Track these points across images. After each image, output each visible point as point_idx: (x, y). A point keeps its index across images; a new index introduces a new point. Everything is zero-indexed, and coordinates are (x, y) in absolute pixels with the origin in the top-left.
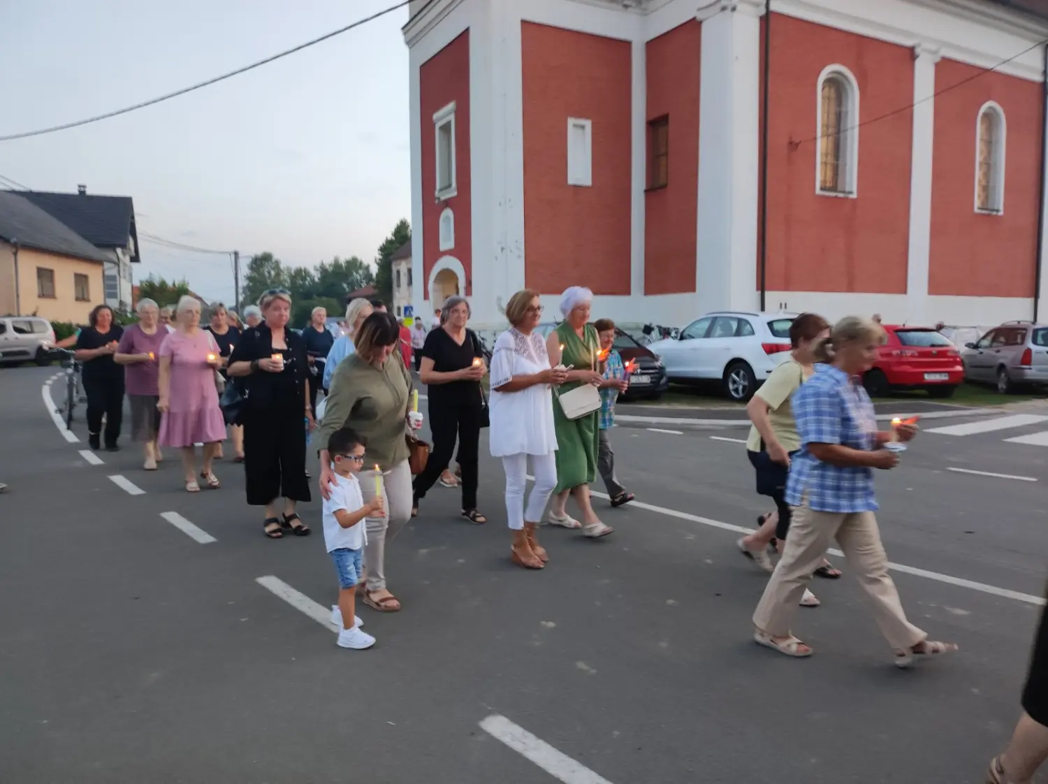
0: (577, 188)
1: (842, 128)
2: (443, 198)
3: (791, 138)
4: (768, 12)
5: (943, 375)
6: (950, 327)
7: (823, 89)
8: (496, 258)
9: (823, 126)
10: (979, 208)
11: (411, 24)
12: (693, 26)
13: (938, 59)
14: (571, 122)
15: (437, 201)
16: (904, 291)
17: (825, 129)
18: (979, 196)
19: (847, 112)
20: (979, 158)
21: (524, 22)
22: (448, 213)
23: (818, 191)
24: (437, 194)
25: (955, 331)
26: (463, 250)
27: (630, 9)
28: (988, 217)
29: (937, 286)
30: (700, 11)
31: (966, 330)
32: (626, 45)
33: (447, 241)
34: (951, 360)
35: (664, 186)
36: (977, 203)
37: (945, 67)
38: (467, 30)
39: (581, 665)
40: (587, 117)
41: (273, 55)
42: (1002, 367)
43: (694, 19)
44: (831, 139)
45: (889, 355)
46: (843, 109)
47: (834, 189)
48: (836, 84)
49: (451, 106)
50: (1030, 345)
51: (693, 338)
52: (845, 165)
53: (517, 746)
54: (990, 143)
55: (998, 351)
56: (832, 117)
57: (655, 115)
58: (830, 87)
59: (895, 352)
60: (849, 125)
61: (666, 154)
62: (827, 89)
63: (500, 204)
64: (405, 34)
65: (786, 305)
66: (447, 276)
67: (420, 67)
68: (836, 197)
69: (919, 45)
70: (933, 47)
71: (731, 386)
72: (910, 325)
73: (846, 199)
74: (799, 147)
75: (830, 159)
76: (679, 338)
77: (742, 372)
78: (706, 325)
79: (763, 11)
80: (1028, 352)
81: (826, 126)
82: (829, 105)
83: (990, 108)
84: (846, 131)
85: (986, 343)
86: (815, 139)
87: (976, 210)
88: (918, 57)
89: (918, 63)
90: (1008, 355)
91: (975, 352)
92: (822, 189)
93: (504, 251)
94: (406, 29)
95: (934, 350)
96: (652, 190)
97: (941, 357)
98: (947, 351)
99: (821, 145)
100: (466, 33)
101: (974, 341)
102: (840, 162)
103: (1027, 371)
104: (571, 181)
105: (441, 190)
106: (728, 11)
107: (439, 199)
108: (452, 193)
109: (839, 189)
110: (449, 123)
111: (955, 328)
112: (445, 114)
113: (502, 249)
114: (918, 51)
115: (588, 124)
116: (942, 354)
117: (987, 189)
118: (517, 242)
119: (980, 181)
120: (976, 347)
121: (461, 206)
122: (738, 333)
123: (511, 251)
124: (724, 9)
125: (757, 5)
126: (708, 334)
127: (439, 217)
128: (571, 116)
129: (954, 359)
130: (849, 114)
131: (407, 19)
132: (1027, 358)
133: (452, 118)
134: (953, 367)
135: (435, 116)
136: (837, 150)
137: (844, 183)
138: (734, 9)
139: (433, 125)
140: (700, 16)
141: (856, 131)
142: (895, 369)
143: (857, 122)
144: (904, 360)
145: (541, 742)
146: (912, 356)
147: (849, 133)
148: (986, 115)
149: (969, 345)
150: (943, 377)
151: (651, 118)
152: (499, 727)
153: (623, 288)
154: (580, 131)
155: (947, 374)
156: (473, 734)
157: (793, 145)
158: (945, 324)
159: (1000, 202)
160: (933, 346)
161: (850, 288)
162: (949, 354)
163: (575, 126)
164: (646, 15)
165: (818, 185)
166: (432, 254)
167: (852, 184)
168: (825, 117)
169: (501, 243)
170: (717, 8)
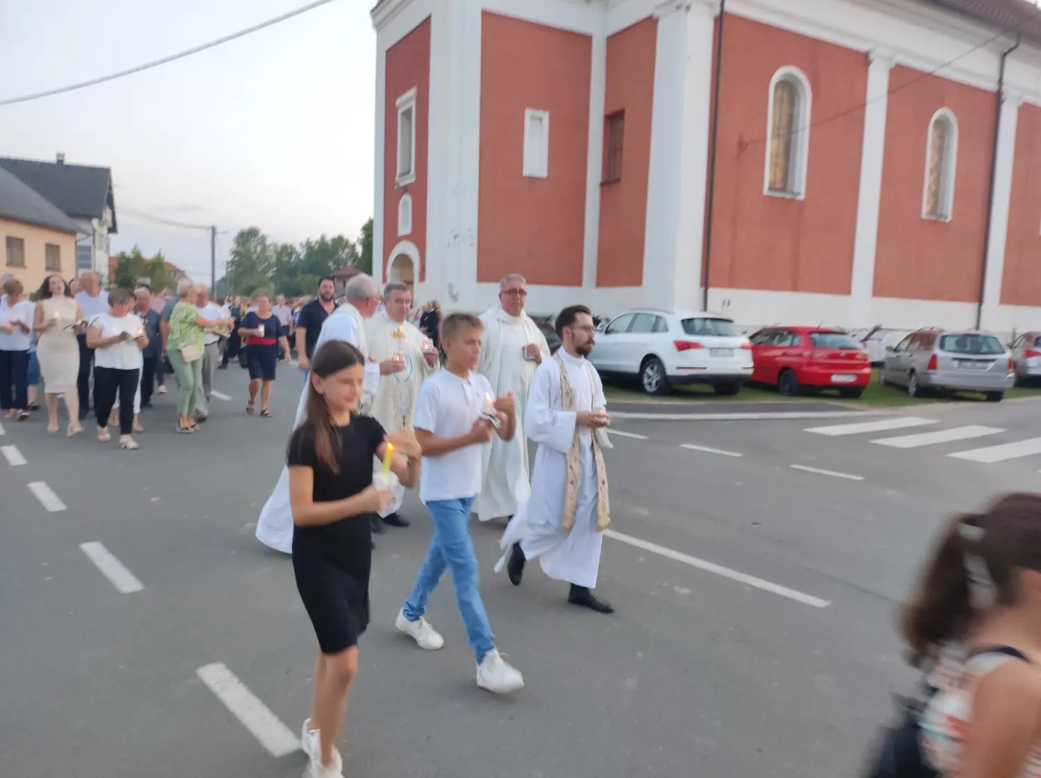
0: (531, 179)
1: (794, 129)
2: (403, 184)
3: (741, 138)
4: (722, 13)
5: (851, 376)
7: (776, 90)
8: (449, 245)
9: (773, 126)
10: (926, 214)
11: (377, 10)
12: (650, 24)
13: (892, 65)
14: (528, 113)
15: (396, 187)
16: (848, 293)
17: (776, 130)
18: (928, 203)
19: (798, 115)
20: (929, 164)
21: (485, 13)
22: (407, 199)
23: (766, 191)
24: (397, 179)
26: (419, 236)
28: (936, 223)
29: (881, 289)
30: (657, 9)
32: (586, 40)
33: (405, 228)
34: (860, 362)
35: (618, 181)
36: (925, 209)
37: (899, 73)
38: (429, 18)
40: (544, 108)
42: (913, 371)
43: (652, 15)
44: (782, 141)
45: (800, 355)
46: (795, 113)
47: (784, 189)
48: (788, 86)
49: (412, 92)
50: (937, 351)
51: (618, 332)
52: (794, 167)
54: (941, 150)
55: (911, 356)
56: (784, 119)
57: (613, 110)
58: (782, 90)
59: (807, 353)
60: (800, 126)
61: (621, 149)
62: (779, 92)
63: (455, 193)
64: (373, 17)
65: (729, 302)
66: (404, 261)
67: (388, 52)
68: (783, 198)
69: (874, 51)
70: (888, 53)
71: (646, 381)
73: (793, 201)
74: (748, 148)
75: (781, 160)
76: (605, 331)
77: (655, 368)
78: (628, 320)
79: (717, 11)
80: (934, 358)
81: (777, 128)
82: (780, 106)
83: (943, 116)
84: (797, 132)
85: (904, 346)
86: (765, 139)
87: (924, 216)
88: (872, 61)
89: (872, 68)
90: (919, 360)
91: (894, 355)
92: (771, 188)
93: (457, 240)
94: (374, 13)
95: (843, 353)
96: (609, 182)
97: (849, 360)
98: (855, 355)
99: (770, 146)
100: (428, 20)
101: (894, 345)
102: (791, 164)
103: (933, 377)
104: (527, 172)
105: (401, 175)
106: (682, 11)
107: (399, 184)
108: (411, 179)
109: (789, 188)
110: (410, 109)
111: (891, 330)
112: (407, 100)
113: (455, 237)
114: (872, 56)
115: (545, 116)
116: (852, 357)
117: (936, 195)
118: (470, 230)
119: (929, 187)
120: (896, 350)
121: (419, 191)
122: (655, 329)
123: (464, 239)
124: (678, 7)
125: (712, 5)
126: (629, 330)
127: (398, 202)
128: (529, 107)
129: (863, 362)
130: (801, 119)
132: (933, 364)
133: (413, 104)
134: (861, 369)
135: (399, 101)
136: (787, 152)
137: (793, 183)
138: (688, 8)
139: (396, 111)
140: (656, 13)
141: (807, 132)
142: (806, 369)
143: (808, 123)
144: (815, 361)
145: (240, 686)
146: (822, 357)
147: (800, 134)
148: (938, 122)
149: (889, 349)
150: (851, 379)
151: (608, 113)
152: (216, 676)
153: (575, 279)
154: (538, 122)
155: (855, 376)
156: (187, 677)
157: (742, 146)
159: (948, 208)
160: (842, 348)
161: (795, 287)
162: (858, 357)
163: (532, 116)
164: (608, 10)
165: (766, 185)
166: (391, 239)
167: (800, 186)
168: (777, 118)
169: (453, 231)
170: (674, 6)
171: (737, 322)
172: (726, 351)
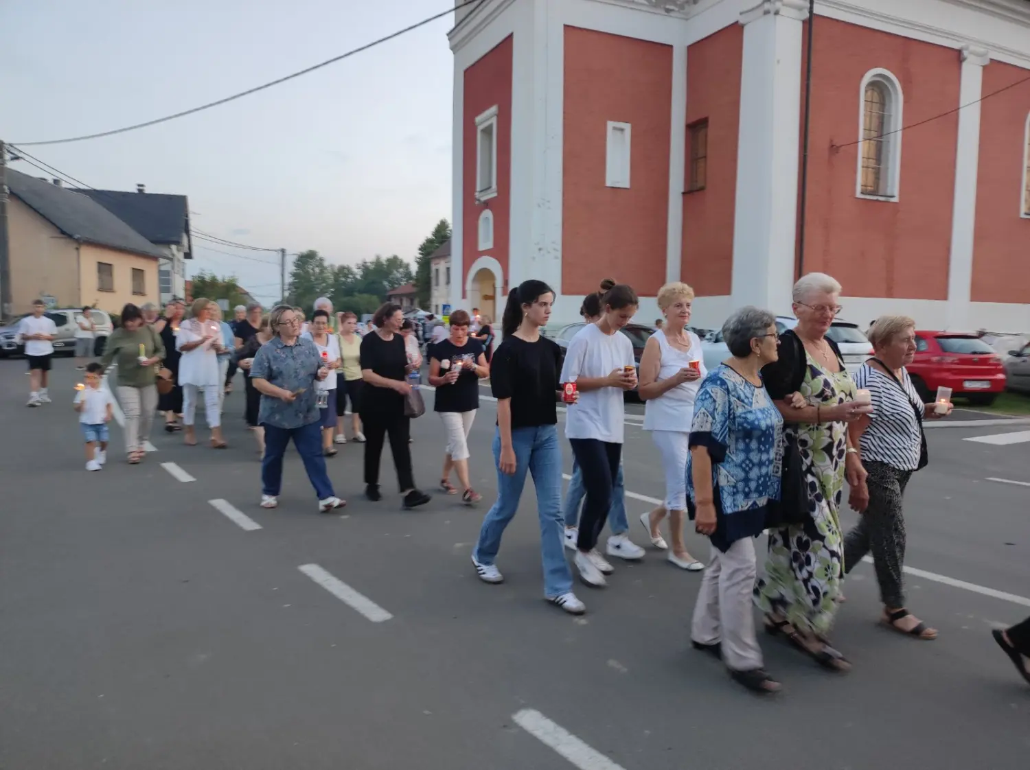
0: (614, 189)
1: (885, 133)
2: (483, 199)
3: (832, 141)
4: (812, 16)
5: (985, 382)
6: (992, 334)
7: (866, 91)
8: (534, 258)
9: (865, 129)
10: (1026, 214)
11: (456, 30)
12: (735, 31)
13: (987, 62)
14: (611, 124)
15: (477, 202)
16: (945, 297)
17: (867, 132)
18: (1026, 201)
19: (890, 116)
20: (1027, 161)
21: (566, 26)
22: (487, 214)
23: (859, 195)
24: (477, 195)
25: (998, 339)
26: (501, 251)
27: (672, 14)
29: (979, 293)
30: (743, 15)
31: (1011, 337)
32: (667, 49)
33: (485, 241)
34: (993, 367)
35: (702, 189)
36: (1024, 207)
37: (993, 69)
38: (510, 37)
39: (612, 663)
40: (626, 121)
41: (324, 61)
43: (737, 22)
44: (873, 143)
45: (929, 361)
46: (885, 113)
47: (875, 192)
48: (879, 87)
49: (494, 109)
52: (887, 169)
53: (548, 740)
56: (875, 122)
57: (694, 119)
58: (873, 89)
59: (935, 359)
60: (892, 130)
61: (705, 157)
62: (869, 93)
63: (539, 206)
64: (449, 39)
66: (485, 275)
67: (466, 71)
68: (877, 200)
69: (967, 49)
70: (981, 50)
72: (950, 331)
73: (887, 202)
74: (840, 151)
75: (872, 163)
76: (714, 340)
79: (808, 15)
81: (868, 129)
82: (871, 108)
84: (888, 134)
85: (1029, 351)
86: (857, 142)
87: (1023, 216)
88: (965, 59)
89: (965, 65)
91: (1018, 360)
92: (862, 193)
93: (542, 252)
94: (450, 36)
95: (976, 357)
96: (690, 192)
97: (982, 364)
98: (989, 359)
99: (863, 149)
100: (510, 38)
101: (1017, 349)
102: (882, 166)
104: (609, 183)
105: (481, 191)
106: (771, 16)
107: (479, 200)
108: (492, 194)
109: (880, 192)
110: (491, 126)
111: (998, 335)
112: (487, 118)
113: (540, 249)
114: (965, 53)
115: (627, 127)
116: (984, 361)
118: (553, 243)
119: (1027, 186)
120: (1018, 355)
121: (501, 207)
123: (549, 252)
124: (767, 12)
125: (800, 9)
127: (477, 219)
128: (611, 120)
129: (996, 367)
130: (893, 119)
131: (453, 26)
133: (494, 121)
134: (993, 375)
135: (478, 119)
136: (879, 154)
137: (886, 186)
138: (777, 13)
139: (476, 128)
140: (741, 21)
141: (899, 134)
142: (935, 375)
143: (900, 126)
144: (945, 367)
145: (573, 738)
146: (952, 363)
147: (892, 135)
149: (1011, 353)
150: (985, 385)
151: (690, 122)
152: (531, 721)
154: (619, 133)
155: (988, 382)
156: (505, 726)
157: (833, 148)
158: (988, 331)
160: (974, 353)
161: (890, 294)
162: (991, 362)
163: (615, 128)
164: (687, 19)
165: (859, 189)
166: (471, 253)
167: (893, 186)
168: (868, 119)
169: (538, 244)
170: (760, 11)
171: (860, 328)
172: (855, 357)
